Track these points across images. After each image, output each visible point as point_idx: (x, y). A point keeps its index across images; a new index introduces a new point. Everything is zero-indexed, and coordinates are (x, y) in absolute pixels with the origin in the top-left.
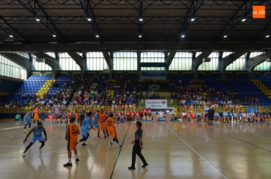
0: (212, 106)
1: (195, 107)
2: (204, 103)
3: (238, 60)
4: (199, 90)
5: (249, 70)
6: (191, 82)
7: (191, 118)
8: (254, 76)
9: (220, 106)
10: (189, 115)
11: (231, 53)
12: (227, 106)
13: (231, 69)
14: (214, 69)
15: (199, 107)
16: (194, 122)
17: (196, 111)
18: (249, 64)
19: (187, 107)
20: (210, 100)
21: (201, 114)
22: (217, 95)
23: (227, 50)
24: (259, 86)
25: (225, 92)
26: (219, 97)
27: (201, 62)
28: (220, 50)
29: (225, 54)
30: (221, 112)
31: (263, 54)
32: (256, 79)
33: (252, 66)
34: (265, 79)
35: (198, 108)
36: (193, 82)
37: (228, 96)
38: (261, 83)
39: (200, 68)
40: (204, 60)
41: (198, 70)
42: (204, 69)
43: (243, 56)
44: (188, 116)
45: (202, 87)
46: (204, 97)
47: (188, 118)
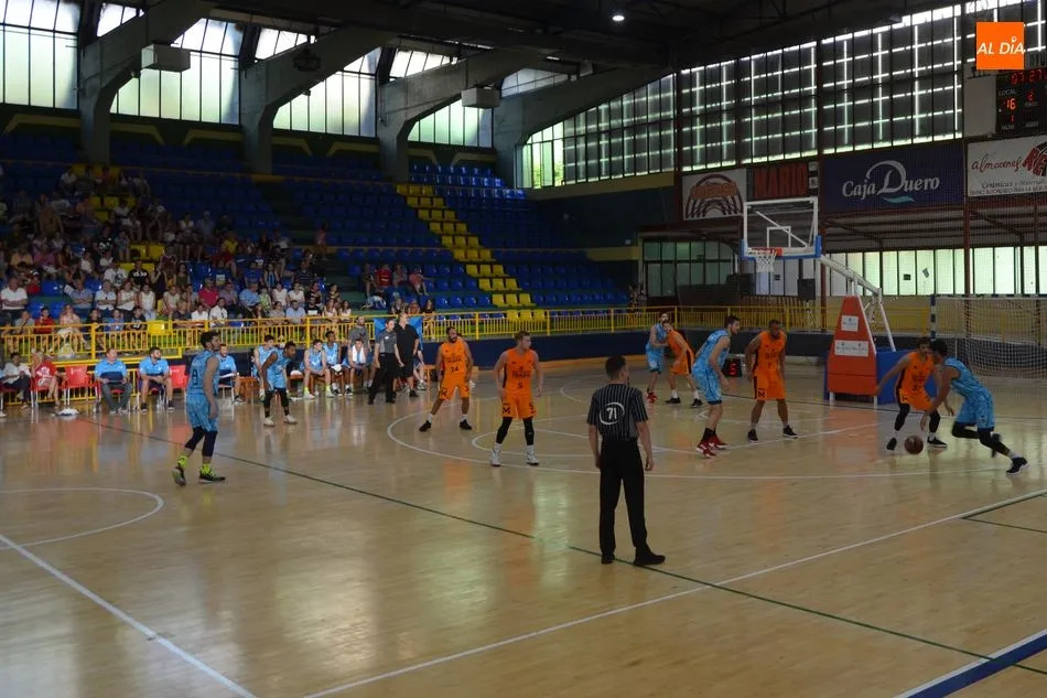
0: (196, 317)
1: (87, 329)
2: (148, 299)
3: (334, 80)
4: (115, 228)
5: (389, 135)
6: (68, 178)
7: (61, 394)
8: (411, 169)
9: (240, 318)
10: (45, 378)
11: (302, 39)
12: (275, 316)
13: (300, 126)
14: (211, 115)
15: (116, 325)
16: (81, 413)
17: (98, 347)
18: (388, 108)
19: (35, 331)
20: (182, 287)
21: (128, 366)
22: (227, 256)
23: (278, 22)
24: (430, 215)
25: (269, 241)
26: (234, 269)
27: (134, 70)
28: (243, 17)
29: (273, 43)
30: (242, 347)
31: (449, 65)
32: (419, 182)
33: (402, 117)
34: (455, 183)
35: (108, 329)
36: (79, 179)
37: (283, 261)
38: (439, 202)
39: (126, 101)
40: (148, 55)
41: (113, 110)
42: (149, 110)
43: (363, 64)
44: (41, 383)
45: (140, 213)
46: (146, 266)
47: (44, 393)
